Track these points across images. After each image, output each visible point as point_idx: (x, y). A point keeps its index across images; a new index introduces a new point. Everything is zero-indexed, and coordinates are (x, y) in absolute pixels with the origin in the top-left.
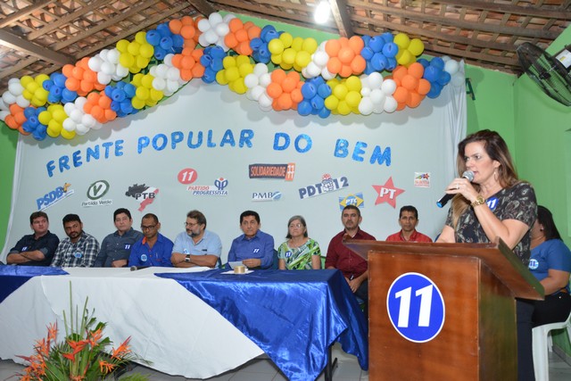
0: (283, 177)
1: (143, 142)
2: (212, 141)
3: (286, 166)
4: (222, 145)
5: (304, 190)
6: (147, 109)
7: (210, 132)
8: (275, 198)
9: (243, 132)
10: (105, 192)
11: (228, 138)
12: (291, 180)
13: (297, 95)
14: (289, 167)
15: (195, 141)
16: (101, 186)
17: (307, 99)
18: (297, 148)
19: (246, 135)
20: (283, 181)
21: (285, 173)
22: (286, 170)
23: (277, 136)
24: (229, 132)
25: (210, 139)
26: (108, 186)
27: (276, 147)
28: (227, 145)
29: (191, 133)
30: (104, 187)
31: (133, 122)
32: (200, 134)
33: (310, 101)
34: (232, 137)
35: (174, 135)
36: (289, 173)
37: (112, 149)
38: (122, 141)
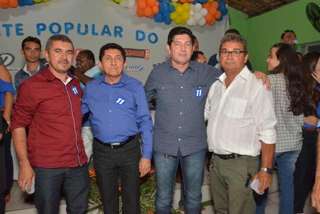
0: (143, 57)
1: (41, 27)
2: (96, 31)
3: (145, 50)
4: (102, 34)
5: (156, 65)
6: (42, 3)
7: (93, 25)
8: (140, 69)
9: (116, 27)
10: (11, 63)
11: (106, 30)
12: (148, 59)
13: (156, 9)
14: (146, 51)
15: (83, 30)
16: (6, 58)
17: (161, 12)
18: (150, 40)
19: (118, 30)
20: (143, 59)
21: (144, 55)
22: (144, 53)
23: (137, 32)
24: (106, 27)
25: (93, 30)
26: (13, 58)
27: (137, 39)
28: (106, 35)
29: (79, 25)
30: (10, 59)
31: (29, 11)
32: (86, 26)
33: (162, 13)
34: (108, 30)
35: (66, 24)
36: (146, 54)
37: (13, 30)
38: (21, 25)
